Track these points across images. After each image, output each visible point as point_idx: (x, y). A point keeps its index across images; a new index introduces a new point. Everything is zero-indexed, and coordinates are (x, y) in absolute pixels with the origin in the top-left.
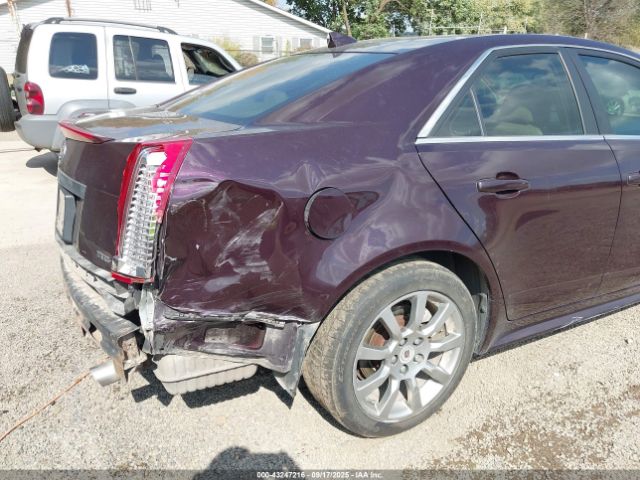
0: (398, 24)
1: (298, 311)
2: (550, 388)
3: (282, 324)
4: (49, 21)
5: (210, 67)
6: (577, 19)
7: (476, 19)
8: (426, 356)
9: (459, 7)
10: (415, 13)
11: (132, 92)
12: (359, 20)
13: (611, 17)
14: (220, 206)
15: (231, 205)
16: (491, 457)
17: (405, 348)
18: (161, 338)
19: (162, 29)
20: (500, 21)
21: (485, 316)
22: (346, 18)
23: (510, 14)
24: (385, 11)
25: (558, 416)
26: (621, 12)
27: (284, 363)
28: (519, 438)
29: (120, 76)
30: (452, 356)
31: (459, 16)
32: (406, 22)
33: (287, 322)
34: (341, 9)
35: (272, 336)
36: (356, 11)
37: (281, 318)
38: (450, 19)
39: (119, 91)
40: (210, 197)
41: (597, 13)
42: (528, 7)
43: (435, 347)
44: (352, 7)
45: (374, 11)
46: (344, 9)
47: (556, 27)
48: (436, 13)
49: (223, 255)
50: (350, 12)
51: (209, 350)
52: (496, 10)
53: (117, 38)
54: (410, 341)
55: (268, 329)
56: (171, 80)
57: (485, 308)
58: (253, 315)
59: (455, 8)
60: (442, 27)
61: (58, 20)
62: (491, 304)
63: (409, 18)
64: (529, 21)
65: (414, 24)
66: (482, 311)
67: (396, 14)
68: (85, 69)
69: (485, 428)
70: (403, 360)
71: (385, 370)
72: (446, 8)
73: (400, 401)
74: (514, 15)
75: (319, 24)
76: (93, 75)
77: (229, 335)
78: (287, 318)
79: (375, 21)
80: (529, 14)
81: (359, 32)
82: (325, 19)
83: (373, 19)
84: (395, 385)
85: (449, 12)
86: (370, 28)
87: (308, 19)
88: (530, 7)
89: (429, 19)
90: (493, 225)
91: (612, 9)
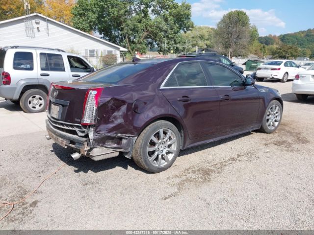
0: (151, 44)
1: (132, 133)
2: (208, 159)
3: (127, 137)
4: (12, 47)
5: (77, 65)
6: (227, 42)
7: (185, 43)
8: (167, 146)
9: (177, 38)
10: (158, 40)
11: (48, 75)
12: (133, 42)
13: (241, 42)
14: (111, 105)
15: (114, 104)
16: (191, 174)
17: (161, 146)
18: (94, 141)
19: (59, 50)
20: (195, 42)
21: (183, 137)
22: (128, 42)
23: (199, 40)
24: (144, 38)
25: (210, 165)
26: (244, 40)
27: (127, 149)
28: (199, 170)
29: (42, 69)
30: (175, 145)
31: (178, 41)
32: (154, 43)
33: (129, 137)
34: (125, 38)
35: (124, 141)
36: (132, 38)
37: (127, 135)
38: (173, 42)
39: (42, 75)
40: (109, 102)
41: (235, 40)
42: (207, 37)
43: (169, 143)
44: (130, 36)
45: (140, 39)
46: (127, 37)
47: (219, 45)
48: (167, 40)
49: (111, 118)
50: (129, 38)
51: (107, 146)
52: (193, 38)
53: (41, 54)
54: (161, 143)
55: (123, 140)
56: (63, 70)
57: (183, 135)
58: (119, 135)
59: (175, 38)
60: (170, 46)
61: (16, 47)
62: (184, 134)
63: (156, 42)
64: (208, 42)
65: (158, 44)
66: (182, 136)
67: (150, 40)
68: (28, 66)
69: (189, 168)
70: (161, 149)
71: (156, 153)
72: (171, 38)
73: (163, 161)
74: (201, 40)
75: (115, 44)
76: (31, 69)
77: (112, 142)
78: (128, 135)
79: (141, 43)
80: (207, 40)
81: (134, 48)
82: (118, 41)
83: (140, 42)
84: (160, 157)
85: (173, 40)
86: (139, 46)
87: (110, 41)
88: (208, 37)
89: (164, 43)
90: (186, 113)
91: (240, 38)
